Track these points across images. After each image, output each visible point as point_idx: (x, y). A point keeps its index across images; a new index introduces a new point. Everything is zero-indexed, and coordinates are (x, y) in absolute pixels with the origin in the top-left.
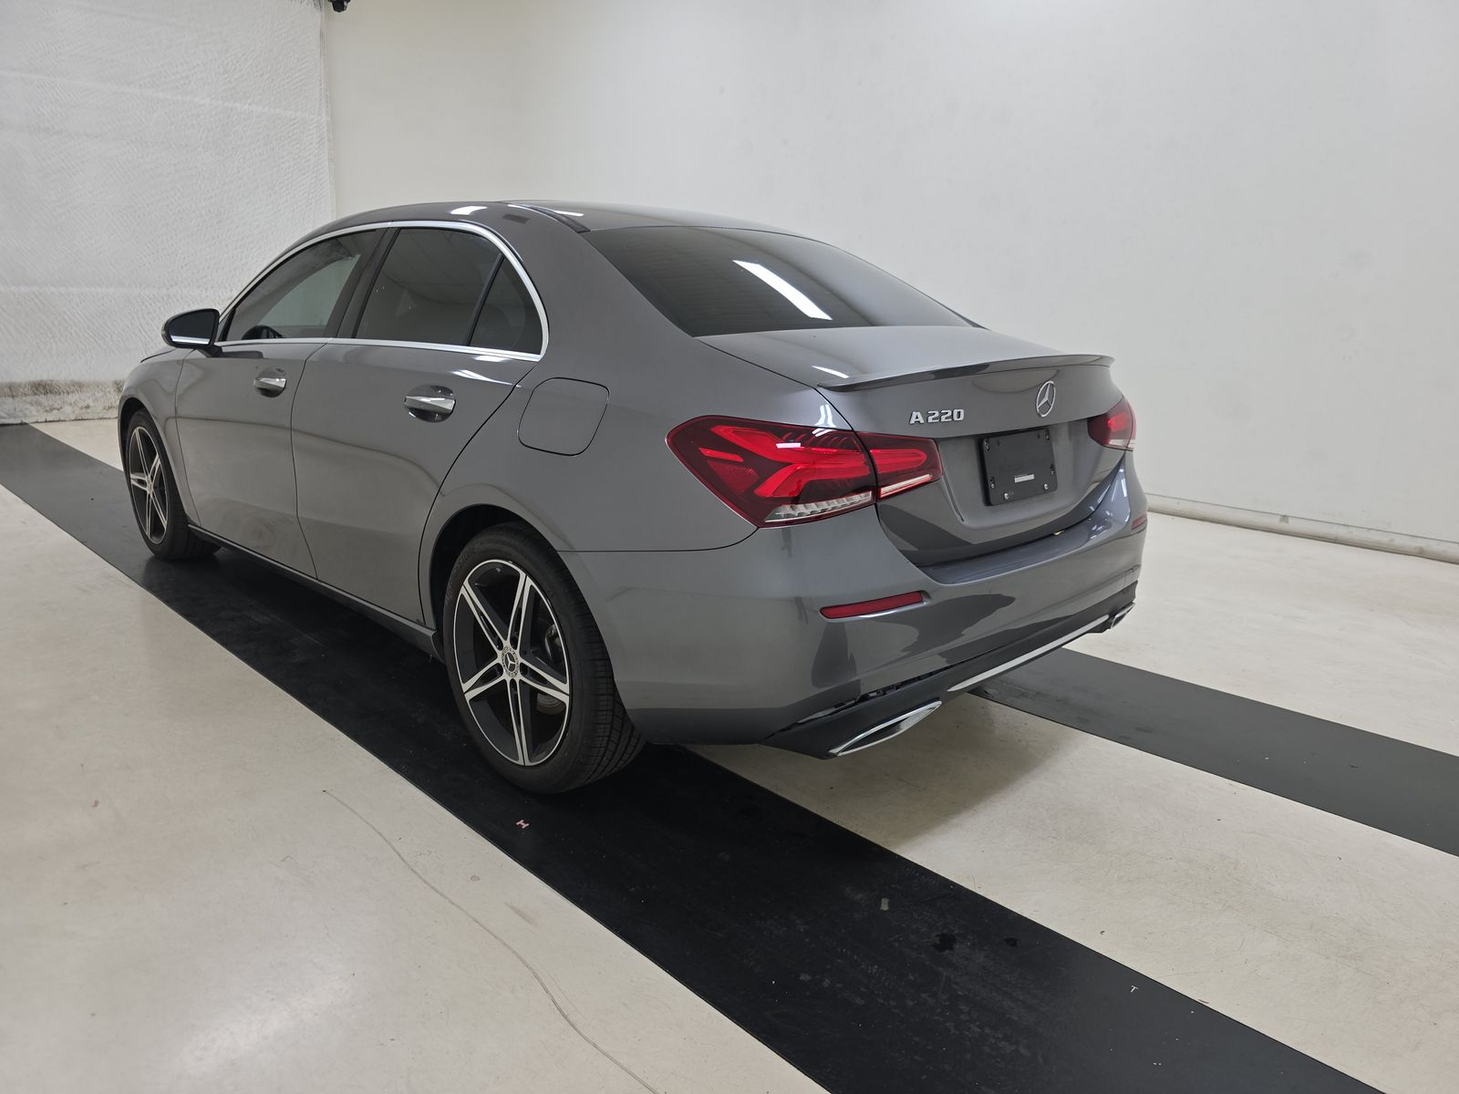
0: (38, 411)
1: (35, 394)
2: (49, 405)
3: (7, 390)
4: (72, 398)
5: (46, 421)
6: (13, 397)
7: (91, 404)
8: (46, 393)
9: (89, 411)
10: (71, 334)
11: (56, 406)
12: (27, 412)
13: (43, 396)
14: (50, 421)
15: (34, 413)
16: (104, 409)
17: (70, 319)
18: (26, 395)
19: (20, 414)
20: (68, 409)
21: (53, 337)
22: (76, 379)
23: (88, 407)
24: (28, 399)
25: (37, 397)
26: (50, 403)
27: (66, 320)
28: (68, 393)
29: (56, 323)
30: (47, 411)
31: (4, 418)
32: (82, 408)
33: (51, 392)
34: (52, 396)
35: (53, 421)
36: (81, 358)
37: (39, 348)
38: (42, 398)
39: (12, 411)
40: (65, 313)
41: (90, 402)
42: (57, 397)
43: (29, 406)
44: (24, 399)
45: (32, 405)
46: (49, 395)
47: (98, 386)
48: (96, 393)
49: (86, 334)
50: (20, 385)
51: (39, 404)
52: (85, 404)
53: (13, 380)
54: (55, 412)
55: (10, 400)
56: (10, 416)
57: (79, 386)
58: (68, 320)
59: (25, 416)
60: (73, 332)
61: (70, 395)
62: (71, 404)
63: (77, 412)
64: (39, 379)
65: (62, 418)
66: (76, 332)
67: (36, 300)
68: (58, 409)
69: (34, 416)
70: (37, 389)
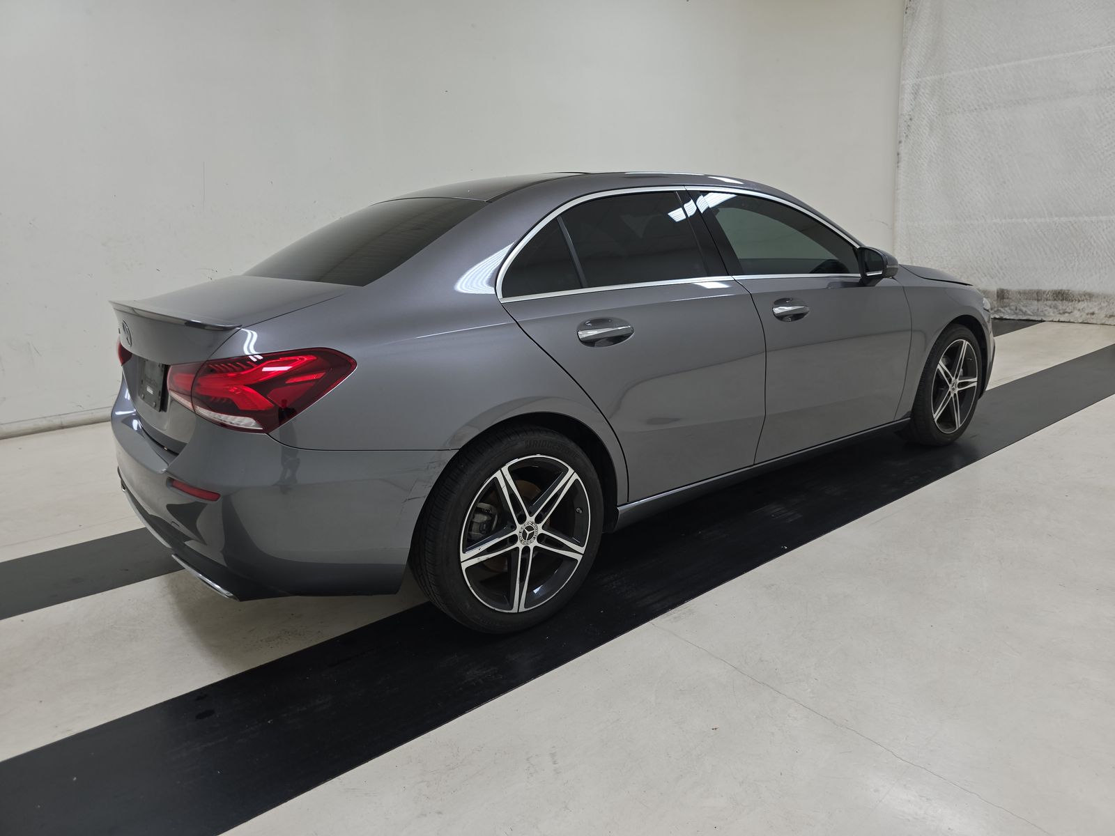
0: (1054, 313)
1: (1055, 300)
2: (1062, 309)
3: (1035, 295)
4: (1081, 305)
5: (1059, 321)
6: (1038, 300)
7: (1096, 312)
8: (1062, 300)
9: (1094, 316)
10: (1093, 254)
11: (1068, 310)
12: (1046, 313)
13: (1060, 302)
14: (1062, 322)
15: (1051, 314)
16: (1106, 316)
17: (1095, 242)
18: (1047, 300)
19: (1042, 314)
20: (1077, 314)
21: (1078, 256)
22: (1088, 290)
23: (1093, 314)
24: (1049, 303)
25: (1056, 302)
26: (1064, 308)
27: (1091, 243)
28: (1079, 301)
29: (1082, 245)
30: (1060, 313)
31: (1031, 315)
32: (1087, 314)
33: (1066, 299)
34: (1067, 303)
35: (1064, 322)
36: (1096, 274)
37: (1065, 265)
38: (1059, 303)
39: (1036, 311)
40: (1091, 237)
41: (1096, 310)
42: (1070, 304)
43: (1048, 308)
44: (1045, 302)
45: (1051, 307)
46: (1064, 301)
47: (1105, 298)
48: (1102, 303)
49: (1105, 255)
50: (1044, 292)
51: (1056, 307)
52: (1091, 311)
53: (1040, 288)
54: (1067, 314)
55: (1036, 302)
56: (1034, 314)
57: (1090, 296)
58: (1093, 243)
59: (1045, 315)
60: (1095, 253)
61: (1080, 303)
62: (1079, 310)
63: (1083, 317)
64: (1060, 288)
65: (1072, 321)
66: (1097, 253)
67: (1071, 228)
68: (1069, 313)
69: (1051, 316)
70: (1057, 296)
